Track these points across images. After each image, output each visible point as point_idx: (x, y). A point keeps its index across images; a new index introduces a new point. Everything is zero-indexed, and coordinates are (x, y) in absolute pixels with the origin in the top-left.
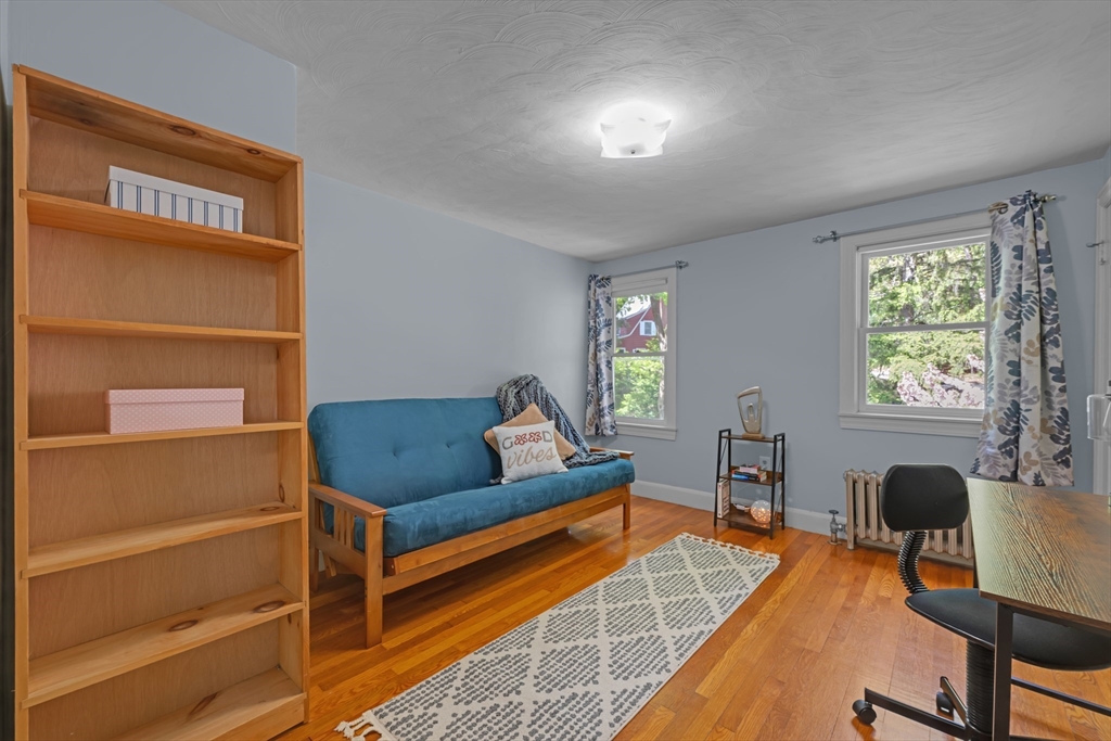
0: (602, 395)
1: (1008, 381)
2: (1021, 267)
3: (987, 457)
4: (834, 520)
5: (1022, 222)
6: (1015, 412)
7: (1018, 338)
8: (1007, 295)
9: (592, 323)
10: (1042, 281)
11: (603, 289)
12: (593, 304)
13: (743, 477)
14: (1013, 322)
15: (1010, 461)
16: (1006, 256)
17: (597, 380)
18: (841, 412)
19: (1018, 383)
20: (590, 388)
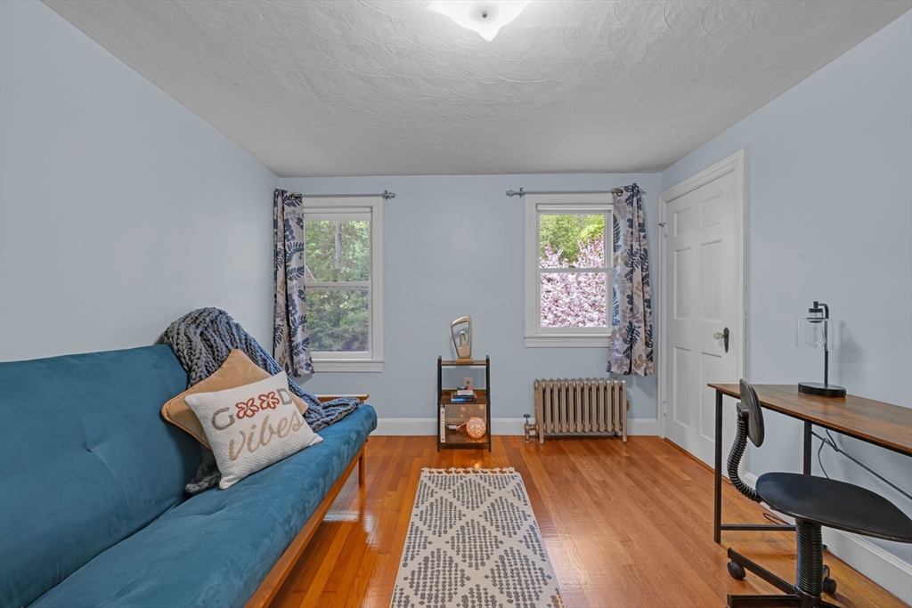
0: (296, 330)
1: (627, 307)
2: (632, 233)
3: (617, 359)
4: (527, 421)
5: (632, 204)
6: (631, 329)
7: (631, 279)
8: (625, 250)
9: (280, 246)
10: (642, 243)
11: (292, 208)
12: (280, 224)
13: (461, 400)
14: (629, 269)
15: (629, 361)
16: (623, 225)
17: (288, 312)
18: (527, 334)
19: (632, 310)
20: (278, 322)
